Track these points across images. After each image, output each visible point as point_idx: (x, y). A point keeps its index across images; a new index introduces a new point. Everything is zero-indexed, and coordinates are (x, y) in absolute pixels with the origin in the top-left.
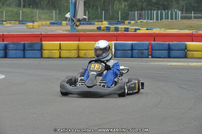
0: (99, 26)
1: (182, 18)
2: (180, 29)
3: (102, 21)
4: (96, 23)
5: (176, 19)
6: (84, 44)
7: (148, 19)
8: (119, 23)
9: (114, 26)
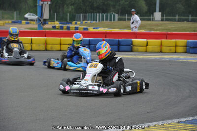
0: (54, 25)
1: (119, 19)
2: (120, 29)
3: (54, 21)
4: (50, 23)
5: (114, 20)
6: (50, 39)
7: (91, 20)
8: (68, 23)
9: (66, 26)
